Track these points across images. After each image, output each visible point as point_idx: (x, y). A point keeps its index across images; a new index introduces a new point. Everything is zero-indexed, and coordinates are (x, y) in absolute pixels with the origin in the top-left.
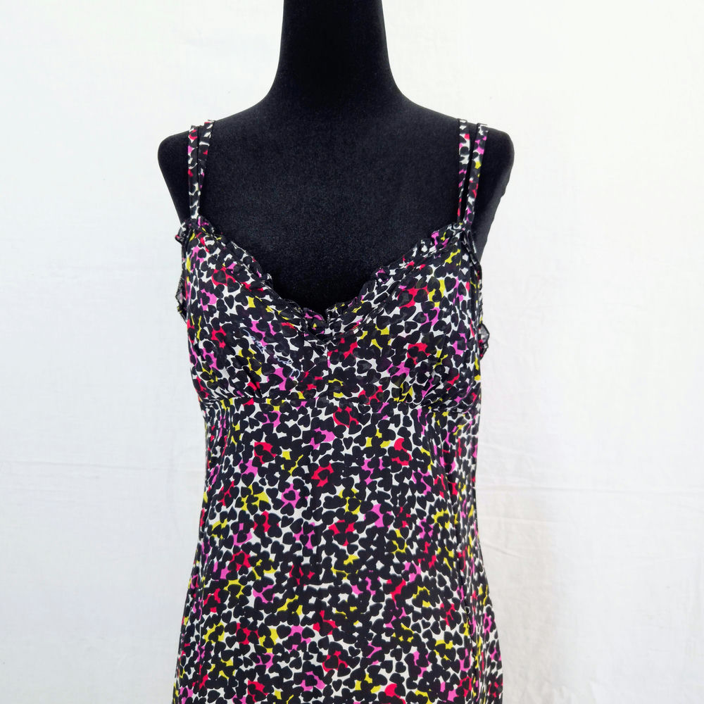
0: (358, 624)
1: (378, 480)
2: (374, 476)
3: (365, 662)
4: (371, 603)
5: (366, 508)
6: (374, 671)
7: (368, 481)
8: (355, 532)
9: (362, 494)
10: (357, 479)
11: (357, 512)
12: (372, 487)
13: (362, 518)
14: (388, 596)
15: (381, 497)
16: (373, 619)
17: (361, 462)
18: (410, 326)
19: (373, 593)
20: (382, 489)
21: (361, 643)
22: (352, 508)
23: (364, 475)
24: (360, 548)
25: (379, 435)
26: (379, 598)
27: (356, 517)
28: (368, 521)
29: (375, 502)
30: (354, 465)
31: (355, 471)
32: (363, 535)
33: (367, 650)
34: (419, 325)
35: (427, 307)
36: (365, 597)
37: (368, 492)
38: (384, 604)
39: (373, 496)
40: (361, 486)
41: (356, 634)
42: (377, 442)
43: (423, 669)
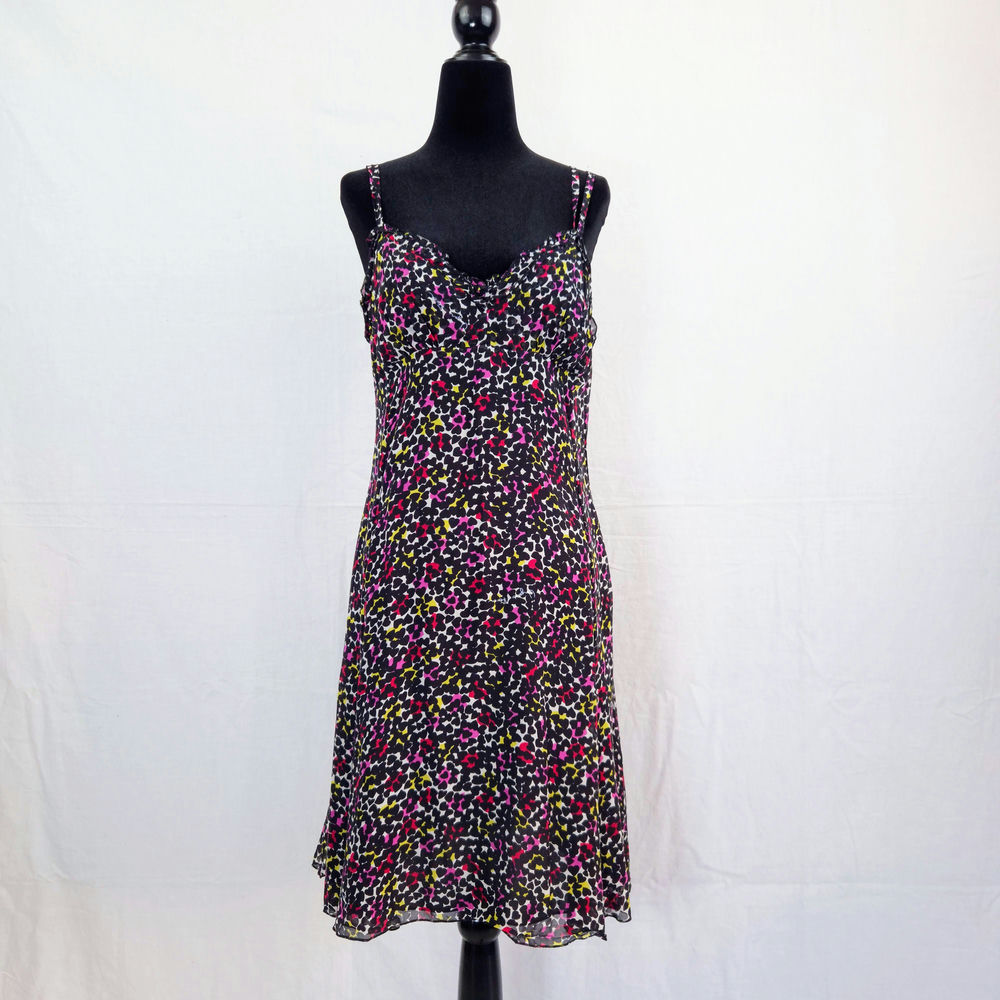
0: (508, 515)
1: (521, 409)
2: (519, 406)
3: (513, 543)
4: (518, 499)
5: (513, 429)
6: (520, 550)
7: (514, 409)
8: (505, 446)
9: (510, 418)
10: (506, 407)
11: (507, 431)
12: (517, 414)
13: (510, 436)
14: (529, 495)
15: (523, 422)
16: (519, 511)
17: (509, 394)
18: (544, 291)
19: (519, 492)
20: (524, 416)
21: (511, 528)
22: (503, 428)
23: (511, 404)
24: (509, 459)
25: (522, 375)
26: (523, 496)
27: (506, 435)
28: (514, 439)
29: (519, 426)
30: (504, 396)
31: (505, 401)
32: (511, 449)
33: (515, 534)
34: (551, 290)
35: (556, 278)
36: (513, 495)
37: (514, 417)
38: (526, 500)
39: (518, 421)
40: (510, 412)
41: (507, 522)
42: (520, 380)
43: (555, 553)
